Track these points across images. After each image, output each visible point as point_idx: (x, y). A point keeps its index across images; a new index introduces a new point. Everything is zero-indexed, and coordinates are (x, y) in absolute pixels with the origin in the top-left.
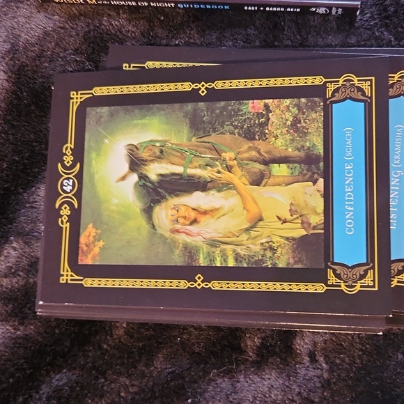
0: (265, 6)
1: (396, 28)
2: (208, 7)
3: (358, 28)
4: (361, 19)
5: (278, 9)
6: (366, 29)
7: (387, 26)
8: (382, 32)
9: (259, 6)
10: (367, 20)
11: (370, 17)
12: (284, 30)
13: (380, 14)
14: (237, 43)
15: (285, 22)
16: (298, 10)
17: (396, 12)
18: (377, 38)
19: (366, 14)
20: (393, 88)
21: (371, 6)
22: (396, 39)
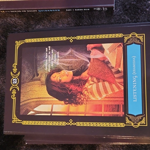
0: (74, 9)
1: (131, 14)
2: (51, 11)
3: (115, 15)
4: (116, 12)
5: (80, 10)
6: (118, 15)
7: (126, 14)
8: (125, 17)
9: (72, 9)
10: (118, 12)
11: (119, 11)
12: (84, 18)
13: (123, 9)
14: (64, 25)
15: (84, 15)
16: (89, 10)
17: (130, 7)
18: (123, 19)
19: (118, 9)
20: (129, 41)
21: (120, 6)
22: (131, 19)
